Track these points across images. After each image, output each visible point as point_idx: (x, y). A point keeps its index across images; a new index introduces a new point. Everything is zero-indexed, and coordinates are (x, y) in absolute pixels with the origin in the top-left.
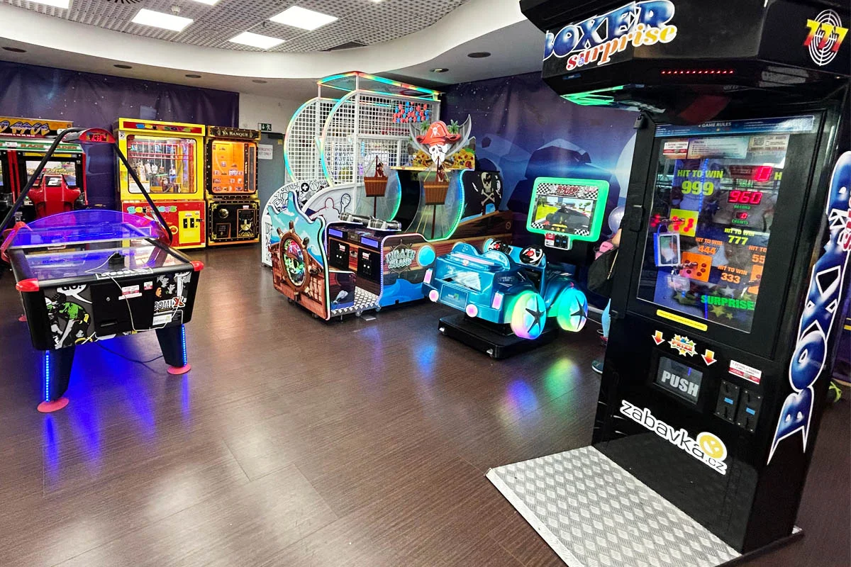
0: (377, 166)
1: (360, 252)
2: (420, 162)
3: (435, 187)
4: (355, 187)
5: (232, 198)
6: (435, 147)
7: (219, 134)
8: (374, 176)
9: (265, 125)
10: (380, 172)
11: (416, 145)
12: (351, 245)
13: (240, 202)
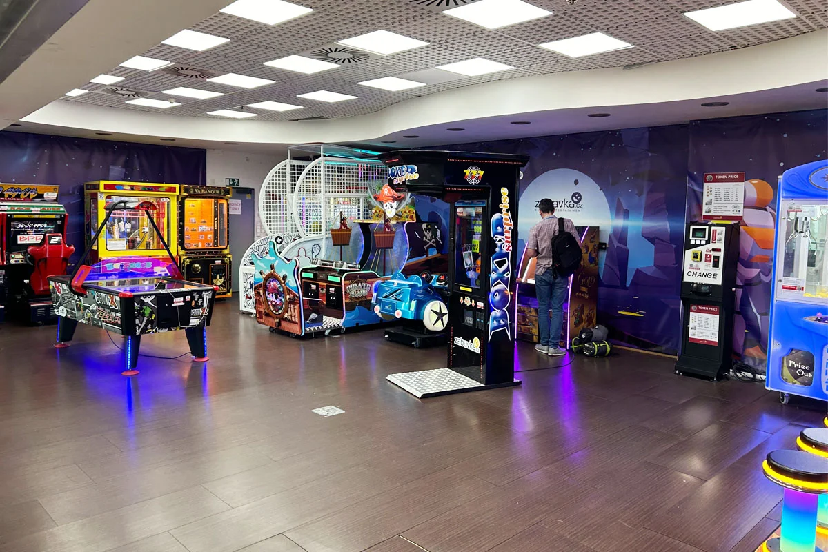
0: (341, 220)
1: (328, 287)
2: (377, 216)
3: (384, 235)
4: (324, 238)
5: (204, 253)
6: (387, 203)
7: (192, 192)
8: (339, 228)
9: (233, 180)
10: (345, 225)
11: (373, 201)
12: (320, 283)
13: (212, 257)
